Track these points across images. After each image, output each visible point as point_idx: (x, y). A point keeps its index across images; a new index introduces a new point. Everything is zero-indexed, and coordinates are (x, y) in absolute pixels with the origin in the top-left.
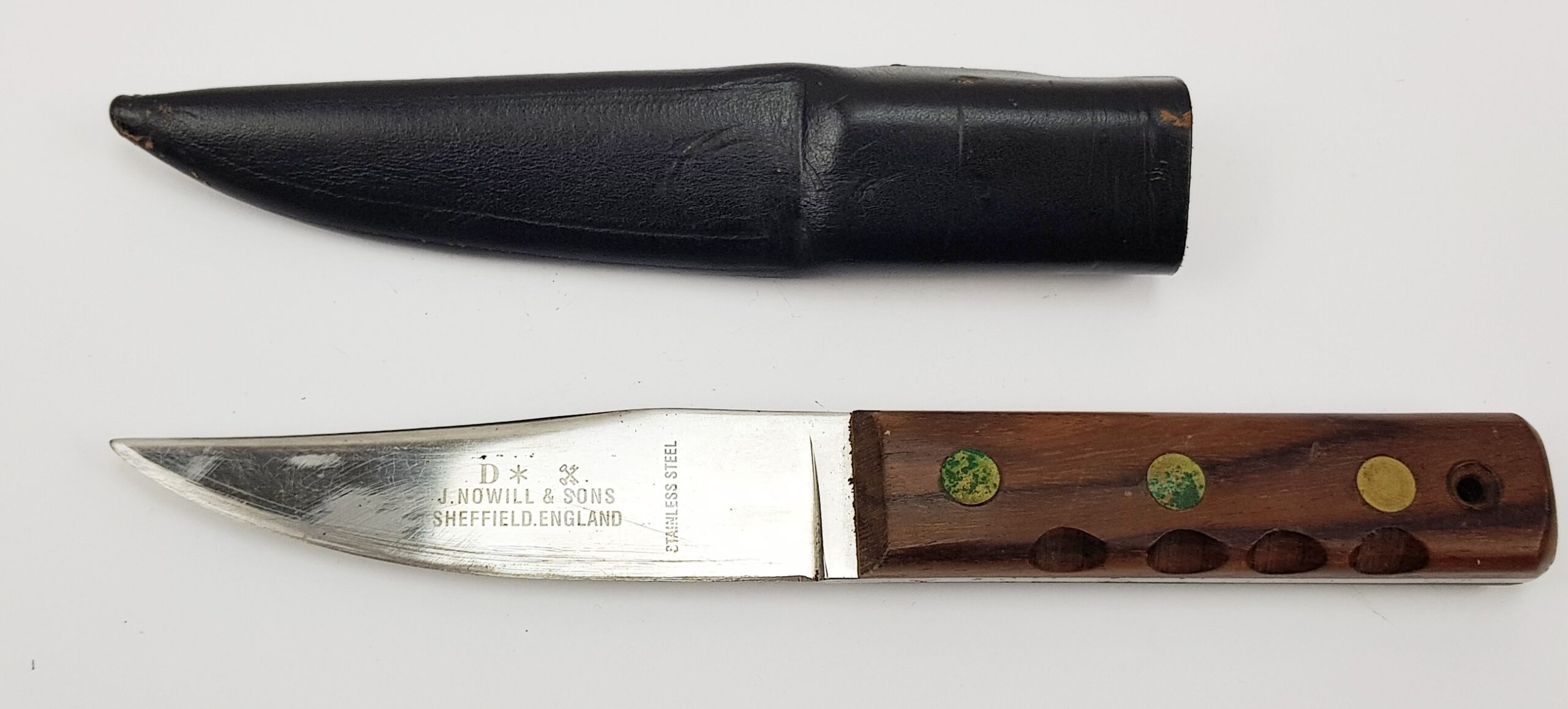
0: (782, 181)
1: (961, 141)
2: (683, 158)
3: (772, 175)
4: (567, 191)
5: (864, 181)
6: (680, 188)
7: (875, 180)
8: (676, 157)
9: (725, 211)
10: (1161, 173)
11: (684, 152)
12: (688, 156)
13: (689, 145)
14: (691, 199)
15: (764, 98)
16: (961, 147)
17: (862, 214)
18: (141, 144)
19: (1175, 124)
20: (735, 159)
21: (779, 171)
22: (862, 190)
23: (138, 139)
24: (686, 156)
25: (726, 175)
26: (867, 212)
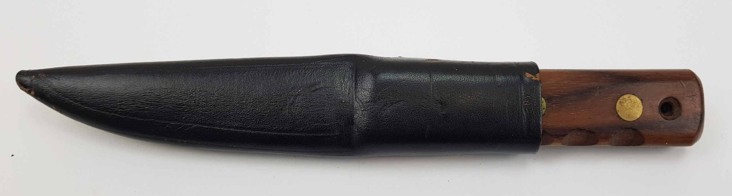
0: (345, 106)
1: (431, 86)
2: (296, 96)
3: (340, 104)
4: (238, 113)
5: (385, 105)
6: (295, 110)
7: (390, 105)
8: (293, 95)
9: (317, 121)
10: (527, 102)
11: (297, 93)
12: (299, 95)
13: (299, 90)
14: (300, 116)
16: (431, 89)
18: (29, 92)
20: (322, 96)
21: (343, 102)
22: (384, 110)
23: (28, 90)
25: (317, 104)
26: (387, 121)
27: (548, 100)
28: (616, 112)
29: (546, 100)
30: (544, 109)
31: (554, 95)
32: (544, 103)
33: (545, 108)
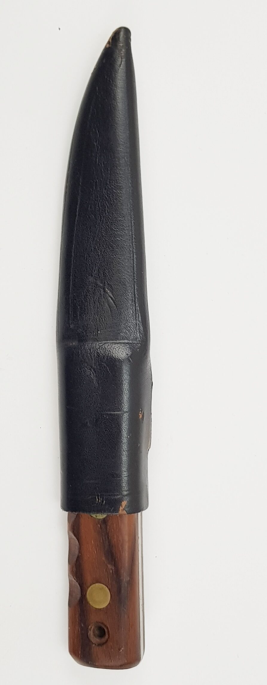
0: (94, 334)
1: (112, 413)
2: (104, 289)
3: (97, 329)
4: (89, 236)
5: (94, 370)
6: (91, 288)
7: (95, 375)
8: (104, 286)
9: (81, 308)
10: (100, 501)
11: (107, 289)
12: (105, 291)
13: (110, 292)
14: (86, 293)
15: (132, 325)
16: (109, 413)
17: (80, 369)
18: (109, 42)
19: (121, 507)
20: (104, 312)
21: (99, 332)
22: (90, 369)
23: (110, 41)
24: (105, 290)
25: (97, 308)
26: (80, 371)
27: (104, 521)
28: (94, 583)
29: (104, 519)
30: (96, 516)
31: (109, 527)
32: (101, 516)
33: (97, 518)
